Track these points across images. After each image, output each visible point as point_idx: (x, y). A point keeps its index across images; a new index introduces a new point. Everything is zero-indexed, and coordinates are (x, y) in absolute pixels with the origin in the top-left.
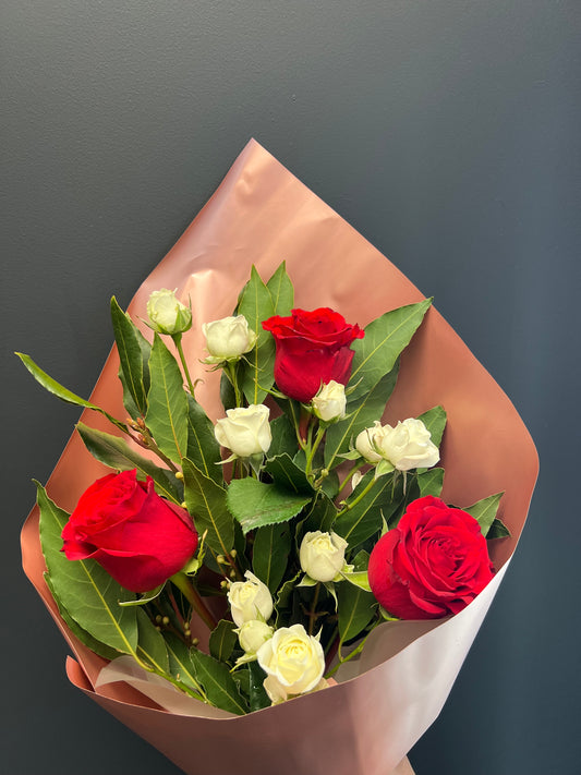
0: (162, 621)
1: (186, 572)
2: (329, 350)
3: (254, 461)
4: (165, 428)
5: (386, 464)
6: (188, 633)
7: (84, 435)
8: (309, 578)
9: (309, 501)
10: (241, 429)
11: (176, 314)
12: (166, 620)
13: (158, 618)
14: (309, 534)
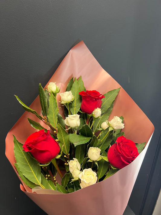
0: (48, 176)
1: (57, 158)
2: (96, 99)
3: (75, 129)
4: (52, 118)
5: (111, 128)
6: (55, 179)
7: (29, 120)
8: (90, 160)
9: (91, 138)
10: (72, 120)
11: (56, 88)
12: (49, 176)
13: (46, 175)
14: (90, 148)
